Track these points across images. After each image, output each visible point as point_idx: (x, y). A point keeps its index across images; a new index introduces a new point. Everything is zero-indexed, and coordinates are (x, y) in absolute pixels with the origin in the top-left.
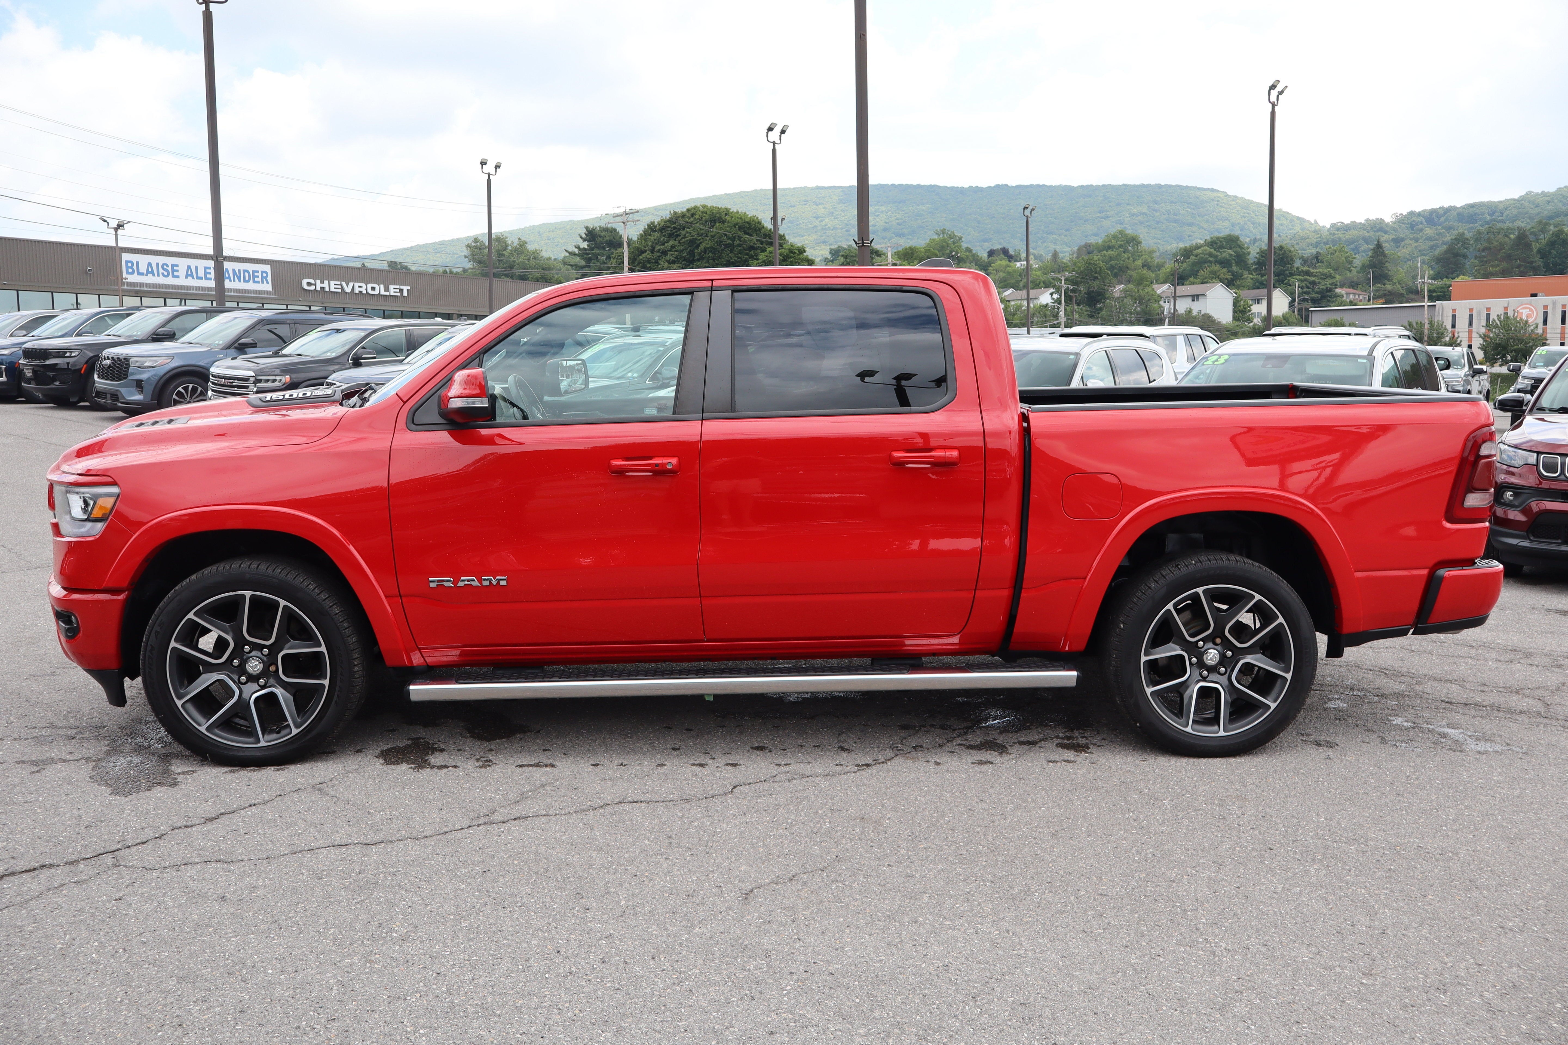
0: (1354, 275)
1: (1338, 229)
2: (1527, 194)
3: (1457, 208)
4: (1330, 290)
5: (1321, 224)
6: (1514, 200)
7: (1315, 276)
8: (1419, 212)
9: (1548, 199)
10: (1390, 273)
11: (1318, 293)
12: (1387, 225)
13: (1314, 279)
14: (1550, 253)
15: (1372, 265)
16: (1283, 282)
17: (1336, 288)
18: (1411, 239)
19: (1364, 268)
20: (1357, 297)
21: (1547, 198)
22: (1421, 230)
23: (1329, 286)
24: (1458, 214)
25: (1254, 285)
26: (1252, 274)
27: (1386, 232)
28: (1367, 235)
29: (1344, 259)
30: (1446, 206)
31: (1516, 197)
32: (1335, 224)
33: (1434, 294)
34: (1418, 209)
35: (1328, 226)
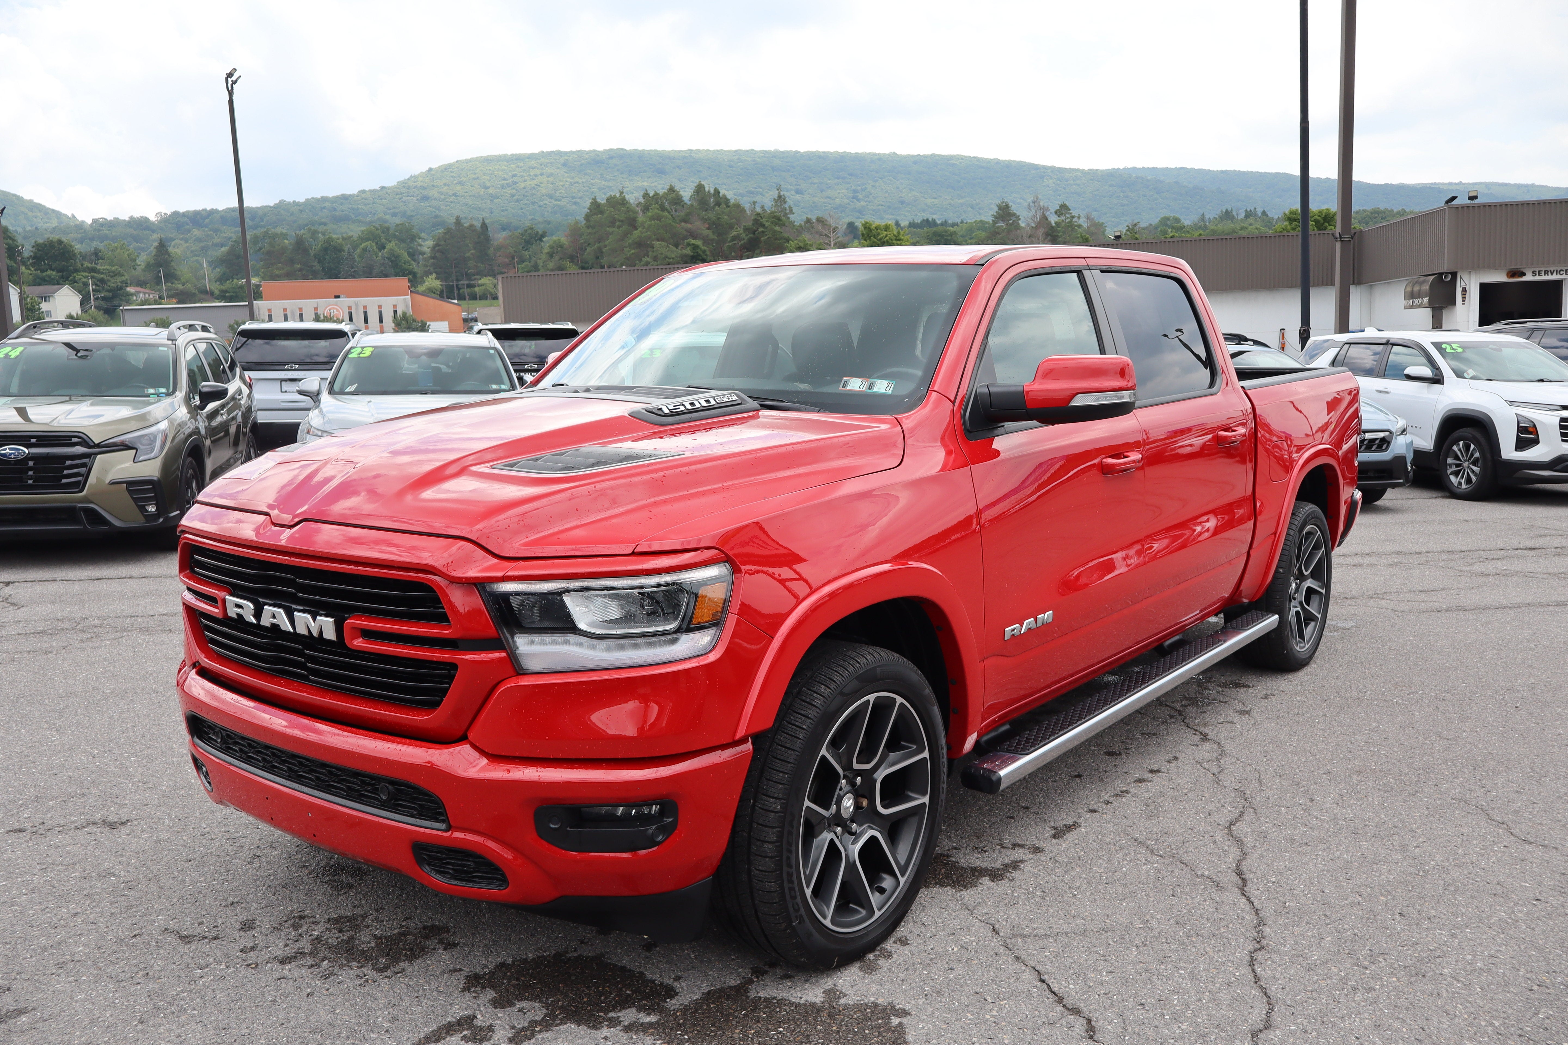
0: (139, 272)
1: (102, 225)
2: (280, 202)
3: (218, 211)
4: (121, 288)
5: (80, 218)
6: (269, 206)
7: (102, 273)
8: (183, 213)
9: (301, 208)
10: (178, 273)
11: (108, 291)
12: (153, 223)
13: (102, 276)
14: (325, 259)
15: (158, 265)
16: (67, 279)
17: (127, 286)
18: (181, 239)
19: (148, 266)
20: (147, 296)
21: (299, 208)
22: (189, 231)
23: (119, 284)
24: (222, 217)
25: (34, 280)
26: (30, 269)
27: (153, 231)
28: (135, 233)
29: (126, 256)
30: (208, 208)
31: (272, 205)
32: (97, 220)
33: (227, 294)
34: (182, 210)
35: (89, 222)
